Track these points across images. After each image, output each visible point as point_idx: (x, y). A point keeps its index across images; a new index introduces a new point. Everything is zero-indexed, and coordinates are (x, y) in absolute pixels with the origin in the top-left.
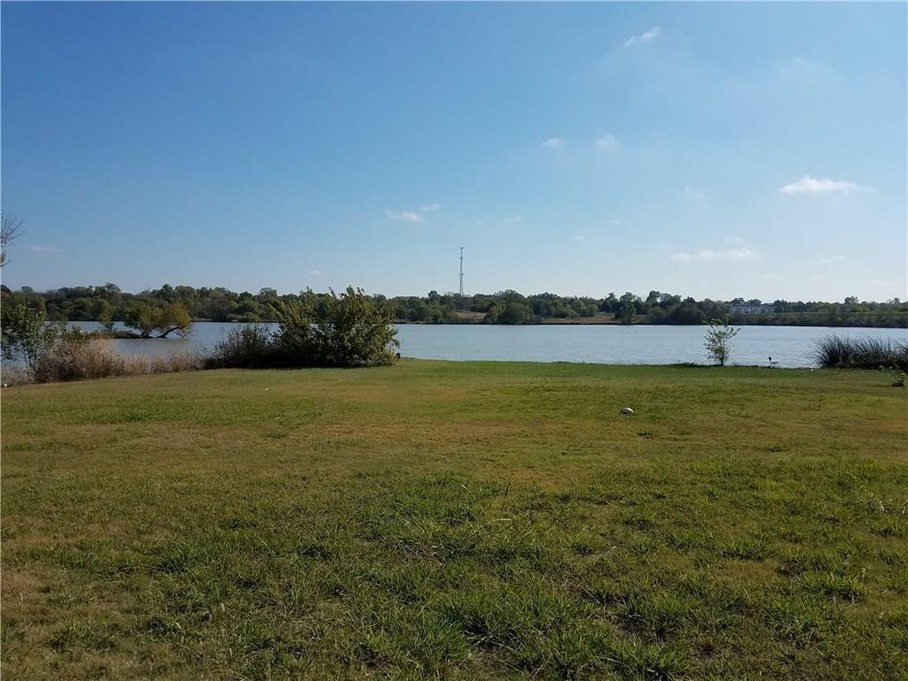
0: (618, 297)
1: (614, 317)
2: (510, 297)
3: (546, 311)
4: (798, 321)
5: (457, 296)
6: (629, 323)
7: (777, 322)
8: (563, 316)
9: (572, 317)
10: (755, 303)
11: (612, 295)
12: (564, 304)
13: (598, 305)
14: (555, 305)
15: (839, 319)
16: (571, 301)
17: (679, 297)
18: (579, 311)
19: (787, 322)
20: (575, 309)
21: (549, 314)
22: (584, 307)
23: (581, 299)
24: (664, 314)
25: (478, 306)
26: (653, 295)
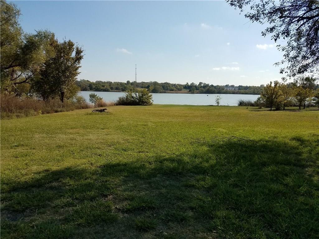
0: (189, 84)
1: (189, 91)
2: (155, 83)
3: (166, 88)
4: (244, 93)
5: (135, 82)
6: (193, 93)
7: (238, 93)
8: (172, 90)
9: (175, 91)
10: (233, 86)
11: (187, 83)
12: (172, 86)
13: (183, 87)
14: (169, 86)
15: (256, 92)
16: (174, 85)
17: (209, 84)
18: (177, 89)
19: (241, 93)
20: (175, 88)
21: (167, 89)
22: (179, 87)
23: (177, 84)
24: (204, 90)
25: (144, 86)
26: (200, 83)
